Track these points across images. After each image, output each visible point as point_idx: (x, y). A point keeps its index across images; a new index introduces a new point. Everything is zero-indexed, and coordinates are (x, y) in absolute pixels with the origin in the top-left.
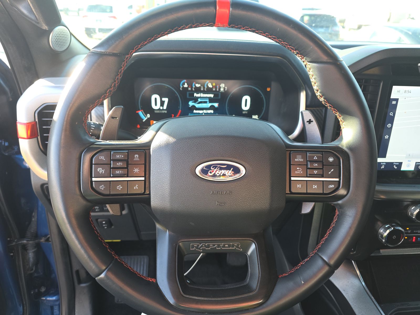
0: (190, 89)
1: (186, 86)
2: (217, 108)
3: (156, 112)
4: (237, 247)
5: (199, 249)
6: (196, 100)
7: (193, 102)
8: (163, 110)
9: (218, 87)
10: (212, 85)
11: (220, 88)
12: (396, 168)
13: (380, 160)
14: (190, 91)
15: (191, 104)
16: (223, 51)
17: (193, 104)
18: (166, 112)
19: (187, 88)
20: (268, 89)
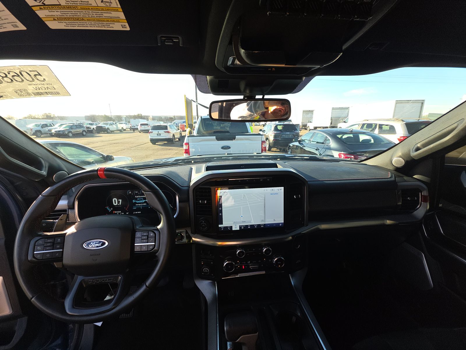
1: (130, 193)
3: (115, 206)
4: (113, 280)
5: (93, 282)
6: (136, 199)
8: (119, 205)
12: (229, 229)
13: (220, 226)
14: (132, 195)
15: (134, 201)
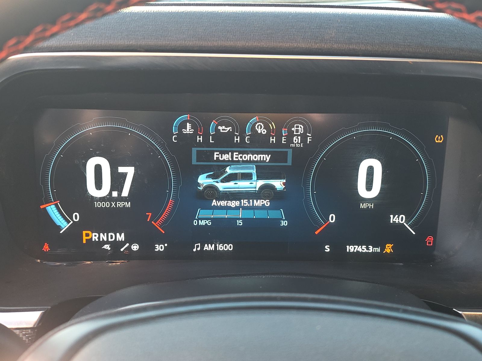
0: (200, 139)
1: (188, 129)
2: (281, 192)
3: (97, 205)
6: (217, 169)
7: (208, 177)
8: (120, 198)
9: (284, 132)
10: (266, 127)
11: (290, 135)
14: (199, 145)
15: (203, 180)
16: (303, 45)
17: (210, 181)
18: (128, 205)
19: (193, 136)
20: (439, 140)
